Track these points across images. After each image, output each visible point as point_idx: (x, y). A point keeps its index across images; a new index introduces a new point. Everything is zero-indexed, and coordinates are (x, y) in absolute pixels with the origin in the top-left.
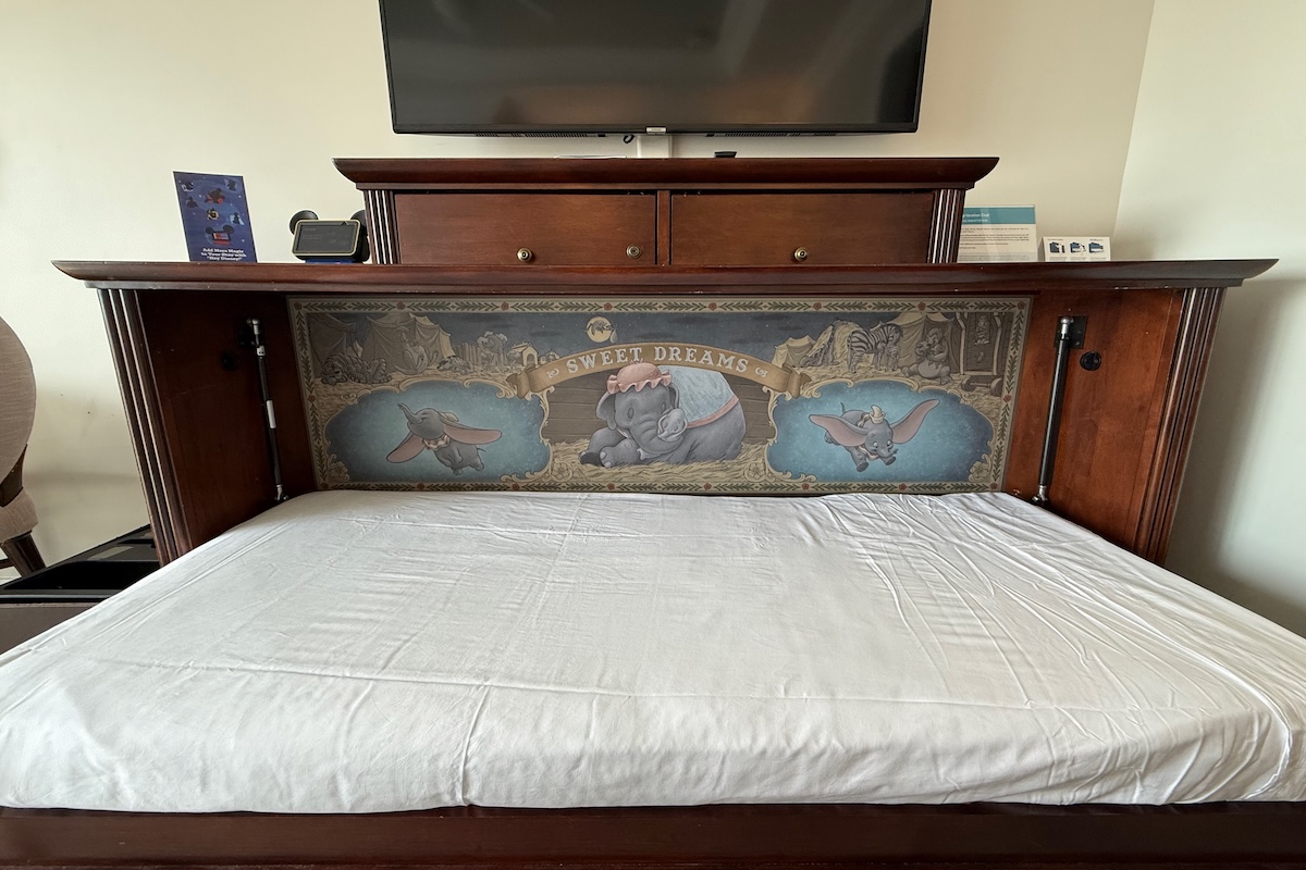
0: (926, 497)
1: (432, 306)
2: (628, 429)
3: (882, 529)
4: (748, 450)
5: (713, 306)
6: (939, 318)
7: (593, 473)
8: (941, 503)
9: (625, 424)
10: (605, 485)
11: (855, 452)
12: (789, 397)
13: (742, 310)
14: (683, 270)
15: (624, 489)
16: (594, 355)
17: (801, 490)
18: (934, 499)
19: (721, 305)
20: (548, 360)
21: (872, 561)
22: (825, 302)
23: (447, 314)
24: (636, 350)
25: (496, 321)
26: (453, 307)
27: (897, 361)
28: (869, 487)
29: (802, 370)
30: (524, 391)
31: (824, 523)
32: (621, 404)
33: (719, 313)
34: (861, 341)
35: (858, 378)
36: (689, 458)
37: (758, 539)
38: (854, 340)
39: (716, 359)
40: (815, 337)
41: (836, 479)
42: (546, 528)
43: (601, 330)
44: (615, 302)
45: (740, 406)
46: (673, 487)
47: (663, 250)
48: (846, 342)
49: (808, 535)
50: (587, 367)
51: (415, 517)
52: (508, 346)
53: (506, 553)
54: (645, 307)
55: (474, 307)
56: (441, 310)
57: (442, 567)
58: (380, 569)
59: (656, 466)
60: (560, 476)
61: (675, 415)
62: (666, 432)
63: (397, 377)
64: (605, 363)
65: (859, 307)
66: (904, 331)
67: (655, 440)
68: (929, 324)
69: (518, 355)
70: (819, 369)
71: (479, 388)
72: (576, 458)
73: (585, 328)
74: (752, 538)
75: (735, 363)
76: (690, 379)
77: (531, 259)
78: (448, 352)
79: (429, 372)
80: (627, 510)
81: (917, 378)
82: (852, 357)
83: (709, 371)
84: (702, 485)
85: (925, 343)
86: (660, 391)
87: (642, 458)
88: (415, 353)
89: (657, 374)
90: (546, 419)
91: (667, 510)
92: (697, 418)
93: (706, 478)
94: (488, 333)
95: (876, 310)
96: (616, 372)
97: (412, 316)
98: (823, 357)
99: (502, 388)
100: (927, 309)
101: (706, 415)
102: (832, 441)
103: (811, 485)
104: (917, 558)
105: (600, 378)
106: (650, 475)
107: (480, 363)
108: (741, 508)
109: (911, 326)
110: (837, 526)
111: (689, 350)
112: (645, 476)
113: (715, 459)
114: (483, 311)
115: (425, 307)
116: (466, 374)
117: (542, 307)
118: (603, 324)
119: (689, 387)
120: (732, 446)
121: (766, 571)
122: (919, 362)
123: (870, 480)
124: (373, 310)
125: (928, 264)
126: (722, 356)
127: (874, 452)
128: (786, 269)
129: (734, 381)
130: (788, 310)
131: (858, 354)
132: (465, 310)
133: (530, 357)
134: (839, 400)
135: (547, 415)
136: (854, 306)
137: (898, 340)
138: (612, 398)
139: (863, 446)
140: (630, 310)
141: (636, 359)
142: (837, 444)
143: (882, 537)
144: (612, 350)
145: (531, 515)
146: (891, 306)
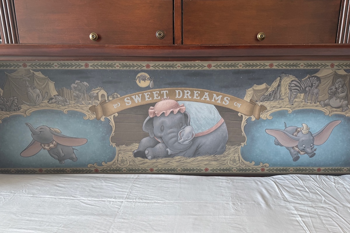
0: (332, 177)
1: (43, 66)
2: (161, 138)
3: (307, 197)
4: (230, 149)
5: (209, 66)
6: (342, 72)
7: (141, 163)
8: (341, 181)
9: (159, 134)
10: (148, 169)
11: (292, 150)
12: (253, 119)
13: (226, 68)
14: (188, 48)
15: (159, 172)
16: (140, 95)
17: (260, 172)
18: (337, 178)
19: (214, 65)
20: (114, 98)
21: (300, 219)
22: (275, 63)
23: (52, 70)
24: (165, 92)
25: (82, 75)
26: (56, 66)
27: (317, 98)
28: (299, 170)
29: (261, 103)
30: (100, 115)
31: (273, 193)
32: (157, 123)
33: (213, 70)
34: (296, 86)
35: (294, 108)
36: (196, 153)
37: (234, 204)
38: (293, 85)
39: (211, 97)
40: (270, 83)
41: (281, 165)
42: (111, 198)
43: (144, 80)
44: (152, 64)
45: (225, 124)
46: (187, 170)
47: (178, 34)
48: (288, 87)
49: (263, 201)
50: (137, 102)
51: (34, 191)
52: (89, 89)
53: (86, 214)
54: (170, 66)
55: (68, 66)
56: (49, 68)
57: (48, 224)
58: (10, 226)
59: (177, 158)
60: (122, 164)
61: (188, 129)
62: (182, 139)
63: (24, 107)
64: (147, 99)
65: (296, 66)
66: (322, 80)
67: (176, 144)
68: (336, 76)
69: (95, 94)
70: (272, 103)
71: (73, 114)
72: (131, 154)
73: (135, 79)
74: (231, 203)
75: (222, 99)
76: (196, 109)
77: (98, 38)
78: (54, 92)
79: (43, 104)
80: (160, 185)
81: (329, 107)
82: (291, 95)
83: (207, 105)
84: (203, 169)
85: (333, 88)
86: (179, 116)
87: (169, 153)
88: (34, 93)
89: (177, 106)
90: (113, 131)
91: (182, 185)
92: (200, 131)
93: (205, 165)
94: (77, 81)
95: (306, 68)
96: (153, 104)
97: (32, 71)
98: (274, 96)
99: (87, 113)
100: (335, 67)
101: (205, 129)
102: (278, 144)
103: (266, 169)
104: (326, 216)
105: (144, 109)
106: (174, 163)
107: (73, 99)
108: (225, 184)
109: (326, 77)
110: (280, 196)
111: (195, 92)
112: (171, 164)
113: (211, 154)
114: (74, 68)
115: (40, 65)
116: (65, 105)
117: (109, 66)
118: (145, 77)
119: (196, 113)
120: (220, 147)
121: (238, 226)
122: (330, 98)
123: (300, 166)
124: (8, 68)
125: (336, 44)
126: (215, 95)
127: (303, 150)
128: (251, 47)
129: (222, 110)
130: (254, 68)
131: (295, 93)
132: (63, 68)
133: (103, 96)
134: (283, 120)
135: (114, 129)
136: (293, 65)
137: (318, 86)
138: (151, 120)
139: (297, 146)
140: (161, 68)
141: (165, 97)
142: (281, 146)
143: (306, 203)
144: (151, 92)
145: (103, 189)
146: (314, 65)
